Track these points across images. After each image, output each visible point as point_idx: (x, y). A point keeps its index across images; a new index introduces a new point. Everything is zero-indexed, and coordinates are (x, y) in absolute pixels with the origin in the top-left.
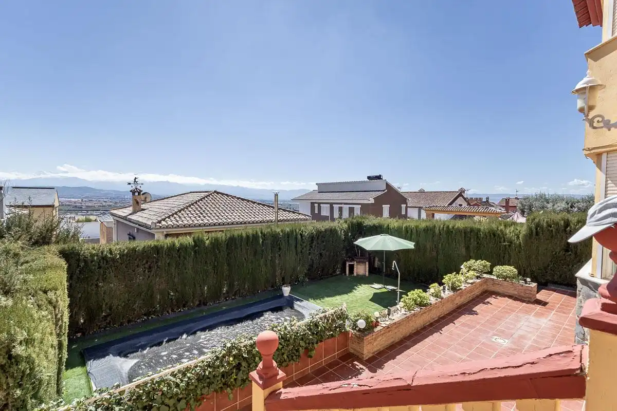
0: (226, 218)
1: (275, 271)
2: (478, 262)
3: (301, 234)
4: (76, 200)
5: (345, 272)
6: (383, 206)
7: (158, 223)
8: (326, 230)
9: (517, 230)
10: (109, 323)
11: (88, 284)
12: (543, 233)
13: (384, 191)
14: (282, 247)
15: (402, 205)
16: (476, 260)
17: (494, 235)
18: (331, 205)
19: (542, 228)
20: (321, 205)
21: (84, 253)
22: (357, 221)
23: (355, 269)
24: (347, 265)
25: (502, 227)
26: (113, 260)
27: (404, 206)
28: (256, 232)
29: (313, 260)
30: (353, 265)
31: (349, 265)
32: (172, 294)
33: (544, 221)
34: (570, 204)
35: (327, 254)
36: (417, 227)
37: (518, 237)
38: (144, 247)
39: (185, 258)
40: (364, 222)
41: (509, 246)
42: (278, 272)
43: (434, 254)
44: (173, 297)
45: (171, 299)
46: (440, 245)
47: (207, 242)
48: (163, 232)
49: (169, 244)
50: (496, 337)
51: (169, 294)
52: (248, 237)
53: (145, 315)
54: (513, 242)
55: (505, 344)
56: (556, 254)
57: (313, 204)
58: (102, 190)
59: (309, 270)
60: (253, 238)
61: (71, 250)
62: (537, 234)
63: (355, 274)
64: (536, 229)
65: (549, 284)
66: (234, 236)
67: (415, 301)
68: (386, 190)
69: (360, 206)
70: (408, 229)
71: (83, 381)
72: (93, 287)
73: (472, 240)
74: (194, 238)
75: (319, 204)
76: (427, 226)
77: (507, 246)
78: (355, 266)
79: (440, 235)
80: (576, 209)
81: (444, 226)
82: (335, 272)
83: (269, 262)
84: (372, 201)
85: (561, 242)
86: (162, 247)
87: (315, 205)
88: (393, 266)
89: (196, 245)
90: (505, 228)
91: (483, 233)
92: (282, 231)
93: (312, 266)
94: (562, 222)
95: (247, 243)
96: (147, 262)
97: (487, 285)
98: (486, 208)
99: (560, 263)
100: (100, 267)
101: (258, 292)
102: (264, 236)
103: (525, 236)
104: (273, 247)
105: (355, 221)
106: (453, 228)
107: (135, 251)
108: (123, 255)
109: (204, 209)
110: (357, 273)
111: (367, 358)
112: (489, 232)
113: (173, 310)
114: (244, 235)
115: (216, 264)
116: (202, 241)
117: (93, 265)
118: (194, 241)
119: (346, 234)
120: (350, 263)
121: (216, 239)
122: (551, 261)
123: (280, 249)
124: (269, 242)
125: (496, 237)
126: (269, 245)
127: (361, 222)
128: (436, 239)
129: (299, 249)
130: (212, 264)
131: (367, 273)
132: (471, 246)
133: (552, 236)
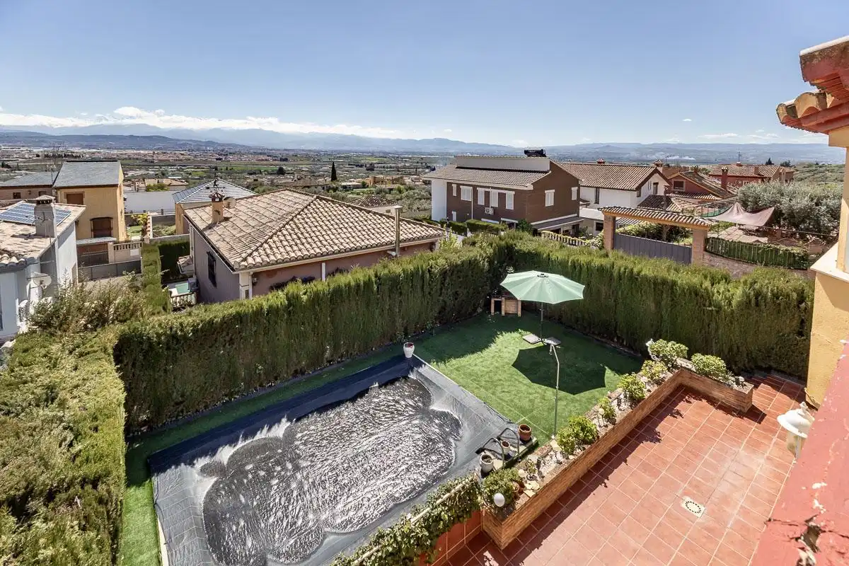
0: (331, 243)
1: (394, 322)
2: (670, 344)
3: (429, 271)
4: (147, 152)
5: (490, 309)
6: (546, 192)
7: (242, 261)
8: (463, 262)
9: (729, 291)
10: (182, 411)
11: (154, 370)
12: (765, 305)
13: (546, 172)
14: (404, 292)
15: (573, 189)
16: (668, 341)
17: (697, 295)
18: (475, 187)
19: (765, 297)
20: (461, 187)
21: (148, 334)
22: (506, 243)
23: (503, 307)
24: (493, 301)
25: (707, 284)
26: (185, 337)
27: (574, 189)
28: (369, 276)
29: (445, 302)
30: (500, 302)
31: (495, 301)
32: (260, 367)
33: (768, 288)
34: (815, 201)
35: (465, 291)
36: (589, 264)
37: (730, 304)
38: (224, 317)
39: (276, 323)
40: (515, 245)
41: (717, 312)
42: (399, 322)
43: (612, 302)
44: (262, 372)
45: (259, 374)
46: (620, 293)
47: (305, 298)
48: (249, 273)
49: (255, 308)
50: (688, 499)
51: (257, 368)
52: (358, 285)
53: (226, 395)
54: (723, 309)
55: (699, 515)
56: (783, 335)
57: (449, 185)
58: (178, 140)
59: (440, 313)
60: (364, 287)
61: (133, 332)
62: (757, 304)
63: (503, 313)
64: (756, 298)
65: (772, 371)
66: (339, 286)
67: (577, 435)
68: (550, 172)
69: (514, 193)
70: (576, 265)
71: (148, 519)
72: (162, 373)
73: (665, 295)
74: (287, 295)
75: (458, 185)
76: (601, 265)
77: (714, 312)
78: (503, 304)
79: (620, 279)
80: (823, 208)
81: (625, 269)
82: (475, 310)
83: (386, 312)
84: (531, 188)
85: (791, 320)
86: (246, 315)
87: (453, 185)
88: (551, 351)
89: (290, 304)
90: (712, 285)
91: (680, 287)
92: (403, 270)
93: (443, 308)
94: (795, 295)
95: (357, 293)
96: (228, 335)
97: (683, 377)
98: (690, 217)
99: (789, 348)
100: (168, 348)
101: (372, 349)
102: (379, 279)
103: (740, 304)
104: (390, 291)
105: (503, 243)
106: (638, 274)
107: (213, 323)
108: (197, 330)
109: (302, 229)
110: (505, 311)
111: (507, 545)
112: (689, 289)
113: (261, 385)
114: (353, 283)
115: (316, 324)
116: (297, 297)
117: (161, 348)
118: (288, 299)
119: (491, 262)
120: (496, 299)
121: (317, 294)
122: (777, 344)
123: (401, 293)
124: (386, 288)
125: (698, 297)
126: (387, 291)
127: (512, 245)
128: (614, 284)
129: (427, 290)
130: (311, 324)
131: (519, 313)
132: (663, 303)
133: (780, 310)
